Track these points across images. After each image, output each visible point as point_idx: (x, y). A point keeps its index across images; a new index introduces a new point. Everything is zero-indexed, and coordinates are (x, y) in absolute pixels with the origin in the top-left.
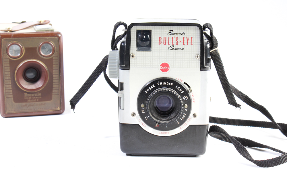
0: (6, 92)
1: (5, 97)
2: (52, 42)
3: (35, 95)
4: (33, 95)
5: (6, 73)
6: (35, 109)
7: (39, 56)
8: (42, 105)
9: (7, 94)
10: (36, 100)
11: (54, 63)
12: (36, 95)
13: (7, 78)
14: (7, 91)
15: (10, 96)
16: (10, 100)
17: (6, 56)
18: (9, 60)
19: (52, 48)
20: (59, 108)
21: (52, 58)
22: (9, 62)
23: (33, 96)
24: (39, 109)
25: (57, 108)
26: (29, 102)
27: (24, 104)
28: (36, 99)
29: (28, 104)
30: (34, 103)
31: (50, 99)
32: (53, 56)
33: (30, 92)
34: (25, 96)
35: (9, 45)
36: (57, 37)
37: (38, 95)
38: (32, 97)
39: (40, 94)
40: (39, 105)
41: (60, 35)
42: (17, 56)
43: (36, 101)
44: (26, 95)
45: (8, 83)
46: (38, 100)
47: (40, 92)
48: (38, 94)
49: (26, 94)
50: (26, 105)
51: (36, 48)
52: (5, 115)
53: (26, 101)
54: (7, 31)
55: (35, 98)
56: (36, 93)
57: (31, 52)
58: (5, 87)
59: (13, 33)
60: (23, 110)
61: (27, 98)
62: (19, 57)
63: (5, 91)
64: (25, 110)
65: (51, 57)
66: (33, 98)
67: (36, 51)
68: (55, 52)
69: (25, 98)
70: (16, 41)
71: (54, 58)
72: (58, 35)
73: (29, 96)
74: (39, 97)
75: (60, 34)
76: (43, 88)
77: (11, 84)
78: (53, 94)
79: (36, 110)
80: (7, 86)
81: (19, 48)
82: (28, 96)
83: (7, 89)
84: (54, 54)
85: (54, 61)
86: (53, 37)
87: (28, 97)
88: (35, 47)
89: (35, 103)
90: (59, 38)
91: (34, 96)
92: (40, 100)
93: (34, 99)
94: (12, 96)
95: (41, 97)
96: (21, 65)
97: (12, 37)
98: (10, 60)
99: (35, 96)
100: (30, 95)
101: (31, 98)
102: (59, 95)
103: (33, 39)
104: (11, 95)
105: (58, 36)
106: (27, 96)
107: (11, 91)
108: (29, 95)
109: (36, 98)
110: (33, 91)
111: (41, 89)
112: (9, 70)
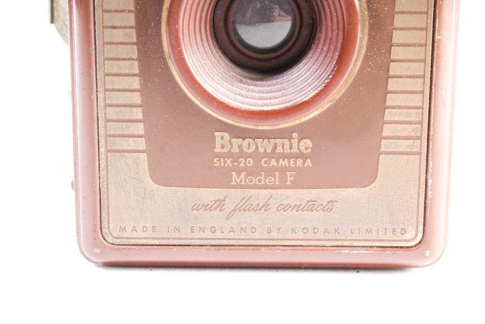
0: (108, 121)
1: (102, 150)
3: (275, 147)
4: (265, 145)
6: (269, 231)
8: (311, 206)
9: (113, 128)
10: (283, 179)
12: (282, 146)
13: (118, 35)
14: (112, 113)
15: (130, 144)
16: (131, 169)
20: (412, 236)
23: (265, 154)
24: (294, 231)
25: (404, 231)
26: (239, 186)
27: (209, 195)
28: (283, 171)
29: (234, 196)
30: (266, 192)
31: (367, 176)
34: (219, 149)
37: (294, 150)
38: (257, 156)
39: (307, 144)
40: (297, 208)
43: (283, 186)
44: (223, 147)
46: (290, 177)
47: (304, 131)
48: (295, 142)
49: (226, 136)
50: (219, 204)
52: (97, 251)
53: (224, 182)
55: (273, 162)
56: (285, 134)
58: (101, 89)
60: (202, 230)
61: (229, 162)
63: (101, 115)
64: (213, 229)
66: (264, 163)
69: (217, 164)
73: (242, 154)
74: (299, 162)
76: (325, 105)
77: (136, 70)
78: (385, 145)
79: (274, 235)
80: (118, 83)
82: (236, 150)
83: (114, 102)
87: (235, 158)
89: (274, 192)
91: (269, 150)
92: (304, 180)
93: (270, 172)
94: (141, 144)
95: (309, 163)
99: (274, 155)
100: (248, 145)
101: (250, 162)
102: (420, 138)
104: (140, 136)
106: (226, 150)
107: (138, 114)
108: (240, 147)
109: (283, 163)
110: (265, 126)
111: (314, 113)
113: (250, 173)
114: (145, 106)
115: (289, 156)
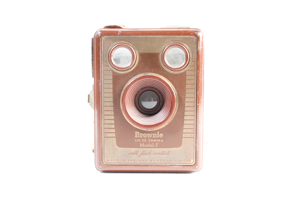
1: (103, 137)
2: (185, 44)
3: (152, 136)
4: (149, 135)
5: (107, 95)
6: (151, 161)
7: (162, 68)
8: (163, 153)
9: (106, 130)
10: (155, 145)
11: (187, 82)
12: (155, 135)
13: (108, 104)
14: (106, 126)
15: (111, 135)
16: (111, 142)
19: (184, 55)
20: (192, 162)
21: (185, 72)
22: (111, 77)
23: (150, 138)
24: (158, 161)
25: (190, 160)
26: (142, 147)
27: (133, 150)
28: (155, 143)
29: (141, 150)
30: (150, 149)
31: (178, 144)
32: (186, 69)
33: (145, 129)
35: (114, 47)
36: (194, 37)
37: (158, 137)
38: (147, 138)
39: (161, 135)
40: (159, 154)
41: (199, 34)
42: (125, 66)
43: (155, 147)
44: (137, 136)
45: (109, 113)
46: (157, 145)
47: (161, 131)
48: (158, 134)
49: (138, 133)
50: (136, 153)
51: (158, 54)
52: (101, 167)
53: (137, 146)
55: (152, 140)
56: (155, 132)
57: (150, 60)
58: (103, 119)
59: (121, 29)
60: (131, 160)
61: (139, 140)
62: (128, 68)
63: (103, 127)
64: (135, 160)
65: (183, 71)
66: (149, 141)
67: (158, 59)
68: (190, 62)
69: (136, 141)
70: (125, 41)
71: (187, 73)
72: (196, 33)
73: (143, 138)
74: (159, 140)
75: (200, 31)
76: (167, 123)
77: (113, 114)
78: (184, 135)
79: (153, 162)
80: (108, 117)
81: (130, 54)
83: (106, 123)
84: (189, 65)
85: (187, 78)
86: (188, 36)
87: (141, 139)
88: (156, 52)
89: (152, 149)
90: (198, 38)
91: (151, 137)
92: (161, 146)
93: (151, 143)
94: (114, 135)
95: (162, 140)
97: (119, 34)
98: (114, 72)
99: (152, 138)
100: (145, 135)
101: (145, 140)
102: (194, 133)
103: (153, 38)
104: (113, 133)
105: (196, 36)
106: (138, 137)
107: (113, 126)
108: (142, 136)
109: (155, 140)
110: (149, 130)
111: (163, 126)
112: (111, 91)
113: (146, 143)
114: (115, 124)
115: (156, 139)
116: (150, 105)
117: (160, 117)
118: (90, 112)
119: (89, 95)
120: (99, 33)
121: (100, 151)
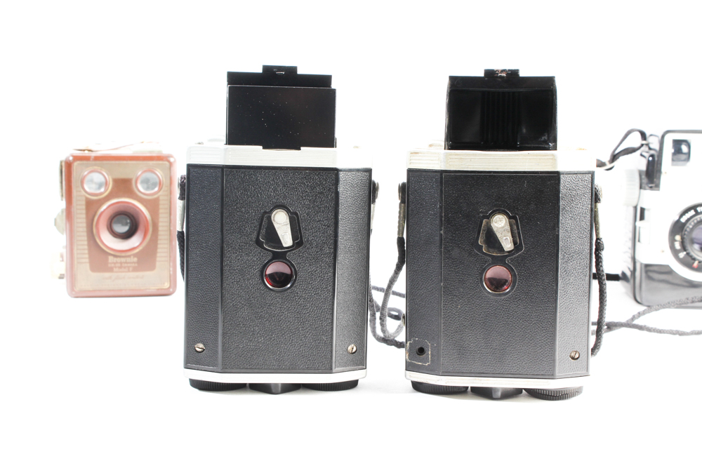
0: (78, 254)
1: (75, 261)
2: (158, 170)
3: (126, 260)
4: (123, 260)
5: (79, 220)
6: (125, 285)
7: (135, 193)
8: (137, 277)
9: (79, 256)
10: (129, 269)
11: (161, 207)
12: (128, 260)
13: (81, 229)
14: (79, 251)
15: (84, 260)
16: (84, 267)
17: (80, 191)
18: (84, 198)
19: (158, 181)
20: (167, 285)
21: (158, 197)
22: (84, 203)
23: (124, 262)
25: (164, 284)
26: (116, 272)
27: (107, 275)
28: (129, 267)
29: (114, 275)
30: (123, 274)
31: (152, 267)
32: (159, 194)
33: (118, 254)
34: (110, 261)
35: (86, 173)
36: (167, 163)
37: (132, 261)
38: (121, 263)
39: (135, 259)
40: (133, 278)
41: (172, 160)
42: (98, 192)
43: (129, 271)
46: (131, 269)
47: (135, 255)
48: (132, 259)
49: (112, 257)
50: (110, 278)
51: (131, 179)
52: (74, 293)
53: (110, 270)
54: (84, 150)
55: (126, 265)
56: (129, 256)
57: (123, 186)
58: (75, 245)
59: (93, 154)
61: (113, 265)
62: (101, 194)
63: (75, 252)
64: (108, 285)
65: (156, 196)
66: (123, 265)
67: (131, 184)
68: (164, 187)
69: (110, 265)
70: (98, 166)
71: (161, 198)
72: (169, 159)
73: (117, 262)
74: (133, 265)
75: (172, 157)
76: (141, 248)
77: (86, 239)
78: (158, 259)
79: (127, 286)
80: (80, 243)
81: (103, 180)
82: (115, 261)
83: (79, 248)
84: (162, 190)
85: (161, 202)
86: (161, 162)
87: (115, 263)
88: (129, 177)
89: (126, 274)
90: (171, 164)
92: (135, 270)
93: (125, 267)
94: (87, 260)
95: (136, 265)
96: (104, 207)
97: (91, 160)
98: (87, 198)
99: (126, 263)
100: (119, 260)
101: (119, 265)
104: (87, 258)
105: (169, 161)
106: (112, 261)
107: (86, 252)
109: (129, 265)
110: (123, 254)
111: (137, 251)
112: (84, 216)
113: (120, 267)
114: (88, 249)
115: (130, 263)
116: (123, 229)
117: (135, 241)
118: (62, 239)
119: (55, 220)
120: (71, 158)
121: (71, 276)
